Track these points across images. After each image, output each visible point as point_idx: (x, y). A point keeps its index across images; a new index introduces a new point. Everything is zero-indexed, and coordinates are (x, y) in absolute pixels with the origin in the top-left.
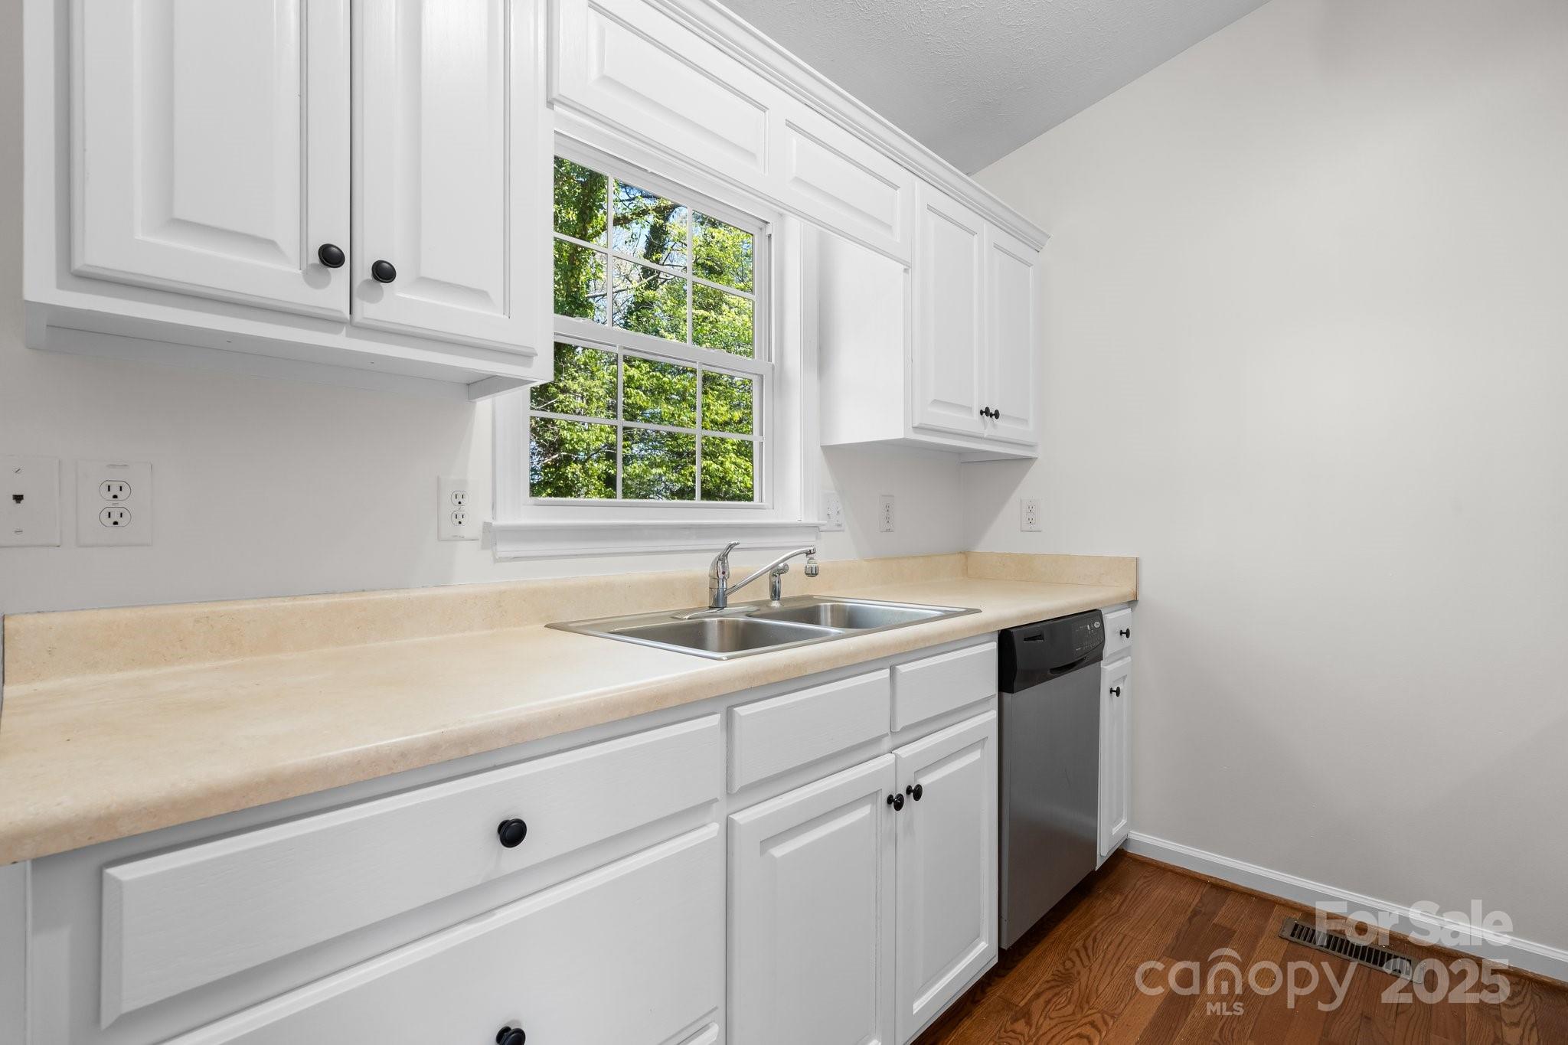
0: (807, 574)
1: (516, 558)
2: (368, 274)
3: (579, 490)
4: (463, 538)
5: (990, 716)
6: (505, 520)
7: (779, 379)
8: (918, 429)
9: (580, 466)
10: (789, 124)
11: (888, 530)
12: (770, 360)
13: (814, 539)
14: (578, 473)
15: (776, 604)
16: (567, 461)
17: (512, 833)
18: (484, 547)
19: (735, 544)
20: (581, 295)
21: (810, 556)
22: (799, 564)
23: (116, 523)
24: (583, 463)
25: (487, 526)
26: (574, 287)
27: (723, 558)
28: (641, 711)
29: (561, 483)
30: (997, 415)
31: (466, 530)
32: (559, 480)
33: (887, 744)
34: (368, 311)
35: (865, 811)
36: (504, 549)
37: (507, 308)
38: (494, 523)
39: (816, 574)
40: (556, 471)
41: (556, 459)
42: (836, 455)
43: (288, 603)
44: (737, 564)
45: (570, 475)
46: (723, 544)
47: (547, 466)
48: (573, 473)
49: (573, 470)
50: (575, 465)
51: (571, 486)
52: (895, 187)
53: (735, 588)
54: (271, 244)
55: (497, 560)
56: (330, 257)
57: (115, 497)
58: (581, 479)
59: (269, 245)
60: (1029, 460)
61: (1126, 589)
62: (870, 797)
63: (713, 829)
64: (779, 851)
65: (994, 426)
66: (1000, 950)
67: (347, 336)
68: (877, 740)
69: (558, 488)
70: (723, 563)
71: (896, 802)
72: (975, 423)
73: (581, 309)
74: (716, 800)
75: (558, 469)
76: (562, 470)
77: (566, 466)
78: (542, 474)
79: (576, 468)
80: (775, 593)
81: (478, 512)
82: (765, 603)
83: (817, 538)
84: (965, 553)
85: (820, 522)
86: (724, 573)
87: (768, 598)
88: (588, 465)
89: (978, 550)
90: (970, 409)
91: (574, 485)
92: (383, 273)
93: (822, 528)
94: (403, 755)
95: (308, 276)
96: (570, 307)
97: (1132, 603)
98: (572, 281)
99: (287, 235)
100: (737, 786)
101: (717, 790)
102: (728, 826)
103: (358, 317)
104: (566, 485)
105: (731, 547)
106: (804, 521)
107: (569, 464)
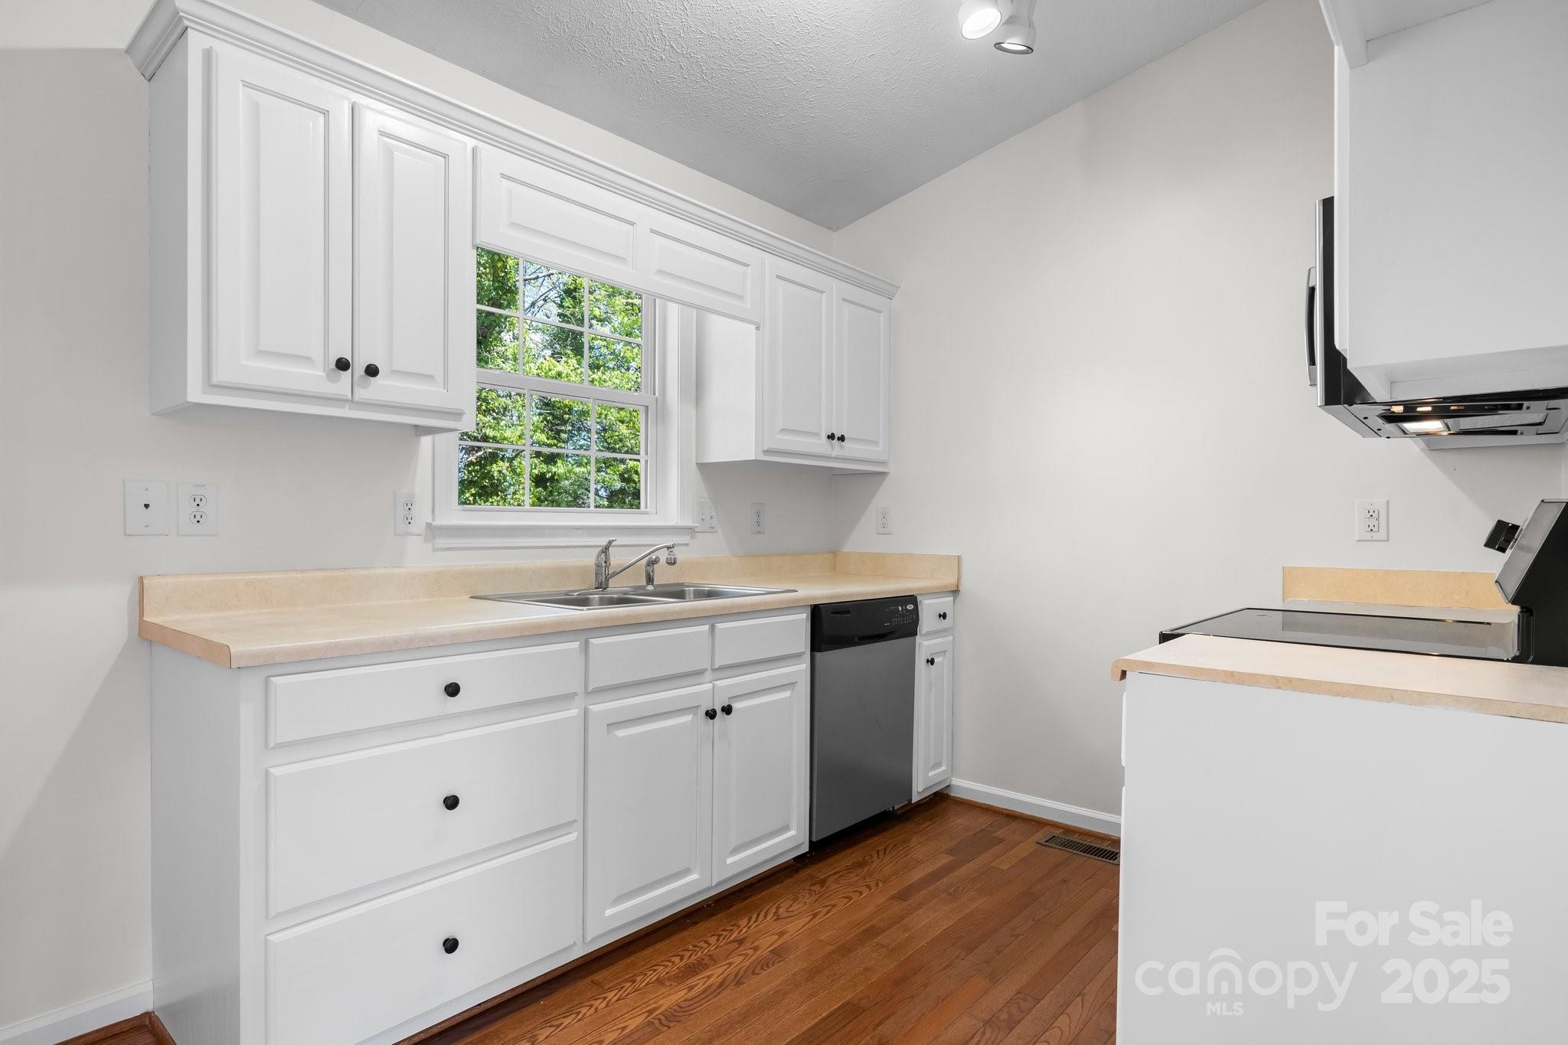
0: (667, 563)
1: (448, 549)
2: (362, 372)
3: (506, 490)
4: (411, 534)
5: (804, 666)
6: (441, 521)
7: (659, 411)
8: (767, 452)
9: (507, 464)
10: (653, 231)
11: (759, 532)
12: (654, 394)
13: (689, 538)
14: (505, 471)
15: (650, 588)
16: (493, 457)
17: (453, 690)
18: (426, 541)
19: (613, 541)
20: (509, 280)
21: (670, 550)
22: (663, 555)
23: (198, 521)
24: (511, 460)
25: (429, 525)
26: (502, 271)
27: (605, 550)
28: (527, 633)
29: (486, 483)
30: (842, 439)
31: (412, 528)
32: (484, 478)
33: (708, 676)
34: (362, 394)
35: (687, 718)
36: (441, 542)
37: (446, 386)
38: (434, 523)
39: (675, 563)
40: (481, 469)
41: (480, 457)
42: (708, 470)
43: (299, 575)
44: (617, 559)
45: (496, 474)
46: (603, 541)
47: (471, 463)
48: (500, 472)
49: (498, 468)
50: (502, 463)
51: (497, 486)
52: (747, 265)
53: (615, 574)
54: (309, 359)
55: (435, 550)
56: (343, 365)
57: (198, 505)
58: (508, 478)
59: (308, 360)
60: (883, 474)
61: (950, 580)
62: (693, 709)
63: (574, 712)
64: (621, 733)
65: (841, 446)
66: (811, 842)
67: (349, 409)
68: (700, 673)
69: (483, 488)
70: (606, 555)
71: (711, 715)
72: (822, 445)
73: (509, 295)
74: (575, 694)
75: (483, 467)
76: (488, 468)
77: (492, 464)
78: (466, 472)
79: (503, 466)
80: (650, 580)
81: (422, 516)
82: (643, 587)
83: (692, 538)
84: (834, 553)
85: (693, 525)
86: (606, 562)
87: (645, 584)
88: (515, 463)
89: (844, 551)
90: (817, 435)
91: (501, 484)
92: (372, 371)
93: (696, 530)
94: (396, 642)
95: (330, 377)
96: (498, 293)
97: (955, 592)
98: (500, 265)
99: (317, 353)
100: (591, 688)
101: (577, 686)
102: (586, 711)
103: (356, 398)
104: (492, 485)
105: (610, 542)
106: (680, 524)
107: (496, 462)
